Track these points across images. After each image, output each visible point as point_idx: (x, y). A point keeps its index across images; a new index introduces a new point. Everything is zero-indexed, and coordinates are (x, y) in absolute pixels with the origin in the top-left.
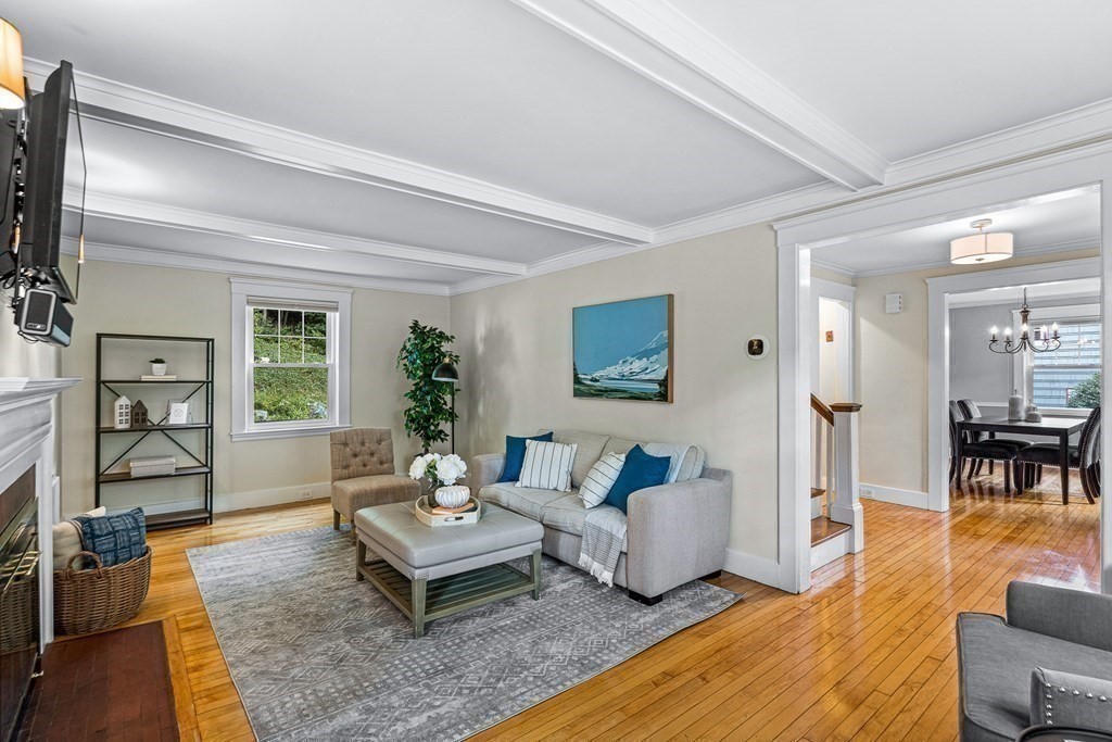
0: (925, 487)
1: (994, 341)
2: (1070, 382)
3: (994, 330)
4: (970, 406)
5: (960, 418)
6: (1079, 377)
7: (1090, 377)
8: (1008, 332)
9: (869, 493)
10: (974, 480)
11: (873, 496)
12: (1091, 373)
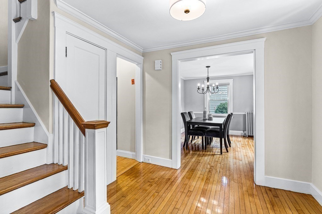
0: (171, 158)
1: (199, 89)
2: (215, 105)
3: (199, 85)
4: (192, 114)
5: (188, 119)
6: (217, 104)
7: (220, 104)
8: (203, 86)
9: (149, 160)
10: (193, 142)
11: (150, 162)
12: (219, 103)
